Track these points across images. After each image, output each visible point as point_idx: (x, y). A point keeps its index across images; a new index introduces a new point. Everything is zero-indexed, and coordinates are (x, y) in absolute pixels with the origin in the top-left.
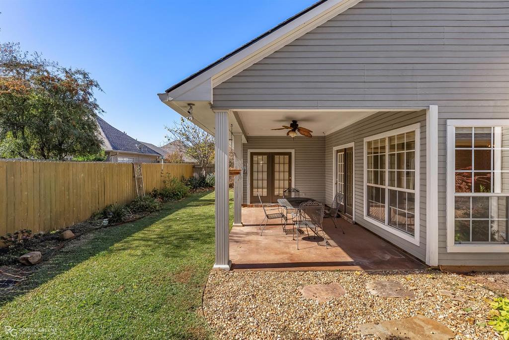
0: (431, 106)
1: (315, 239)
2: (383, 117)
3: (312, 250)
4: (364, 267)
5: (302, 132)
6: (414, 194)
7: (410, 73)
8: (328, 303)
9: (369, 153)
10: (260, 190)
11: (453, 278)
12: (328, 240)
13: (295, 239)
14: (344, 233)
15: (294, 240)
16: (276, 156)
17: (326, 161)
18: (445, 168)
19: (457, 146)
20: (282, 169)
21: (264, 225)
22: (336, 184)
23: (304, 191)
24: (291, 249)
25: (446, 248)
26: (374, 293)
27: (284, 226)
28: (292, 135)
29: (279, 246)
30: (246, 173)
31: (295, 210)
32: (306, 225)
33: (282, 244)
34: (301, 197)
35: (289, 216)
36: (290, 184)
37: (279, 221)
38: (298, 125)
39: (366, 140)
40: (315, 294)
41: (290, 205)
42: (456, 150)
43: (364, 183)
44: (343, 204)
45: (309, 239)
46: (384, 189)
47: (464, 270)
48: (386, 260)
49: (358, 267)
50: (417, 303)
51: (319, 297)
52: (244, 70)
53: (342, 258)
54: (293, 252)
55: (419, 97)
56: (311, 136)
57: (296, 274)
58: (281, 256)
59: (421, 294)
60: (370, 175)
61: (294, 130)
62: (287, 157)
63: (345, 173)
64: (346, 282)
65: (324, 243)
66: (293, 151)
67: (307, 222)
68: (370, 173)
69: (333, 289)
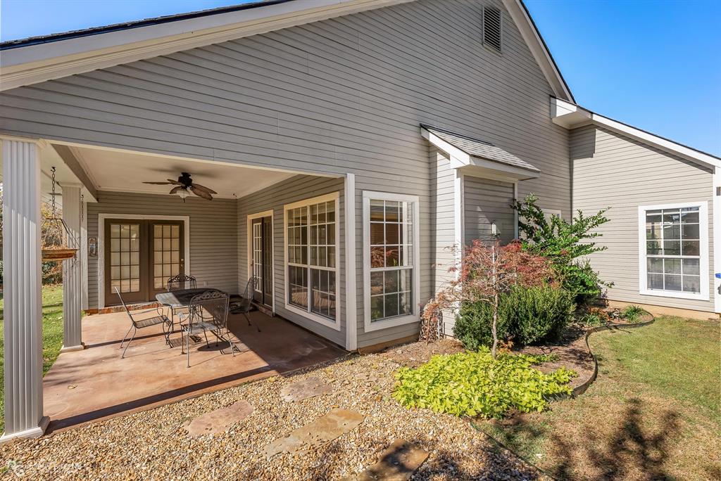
0: (348, 174)
1: (217, 346)
2: (304, 180)
3: (212, 363)
4: (280, 370)
5: (197, 191)
6: (335, 272)
7: (327, 134)
8: (227, 432)
9: (290, 224)
10: (126, 283)
11: (369, 359)
12: (236, 345)
13: (185, 352)
14: (259, 331)
15: (183, 353)
16: (156, 226)
17: (238, 234)
18: (361, 242)
19: (372, 219)
20: (167, 246)
21: (129, 340)
22: (252, 265)
23: (207, 279)
24: (177, 368)
25: (363, 328)
26: (289, 399)
27: (167, 336)
28: (182, 194)
29: (155, 369)
30: (96, 254)
31: (187, 308)
32: (203, 328)
33: (161, 363)
34: (198, 287)
35: (176, 319)
36: (182, 269)
37: (158, 329)
38: (191, 180)
39: (287, 207)
40: (210, 425)
41: (177, 301)
42: (371, 224)
43: (285, 262)
44: (261, 292)
45: (209, 347)
46: (307, 269)
47: (379, 348)
48: (307, 355)
49: (273, 372)
50: (333, 396)
51: (215, 427)
52: (74, 75)
53: (253, 365)
54: (179, 373)
55: (337, 163)
56: (211, 199)
57: (181, 405)
58: (159, 383)
59: (339, 386)
60: (292, 253)
61: (184, 188)
62: (176, 228)
63: (263, 251)
64: (256, 395)
65: (230, 349)
66: (186, 219)
67: (205, 325)
68: (291, 250)
69: (238, 410)
